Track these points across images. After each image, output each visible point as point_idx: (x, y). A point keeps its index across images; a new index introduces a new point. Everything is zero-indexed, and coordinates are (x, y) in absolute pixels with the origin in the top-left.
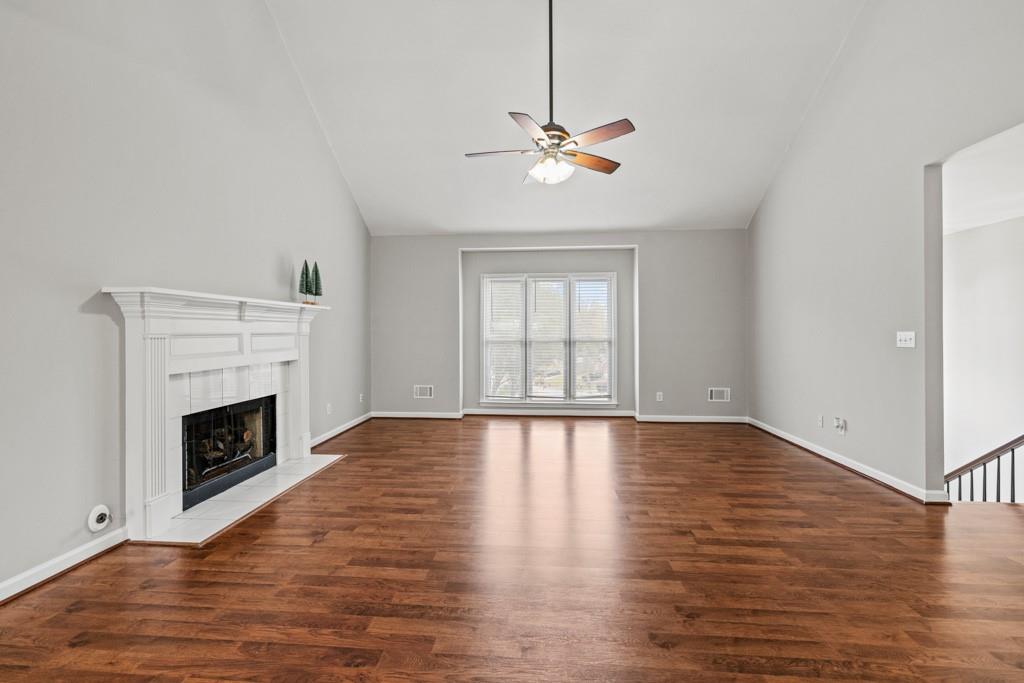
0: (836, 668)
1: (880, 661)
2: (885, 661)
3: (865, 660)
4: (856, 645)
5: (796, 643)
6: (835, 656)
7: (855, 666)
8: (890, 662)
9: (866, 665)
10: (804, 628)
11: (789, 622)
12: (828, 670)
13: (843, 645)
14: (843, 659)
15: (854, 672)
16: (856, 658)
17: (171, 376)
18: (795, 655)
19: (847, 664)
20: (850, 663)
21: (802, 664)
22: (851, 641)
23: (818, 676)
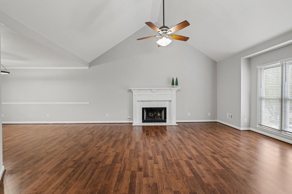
0: (68, 180)
1: (63, 190)
2: (62, 191)
3: (65, 187)
4: (71, 188)
5: (79, 176)
6: (70, 181)
7: (66, 184)
8: (61, 192)
9: (64, 186)
10: (83, 180)
11: (86, 178)
12: (68, 178)
13: (72, 185)
14: (69, 182)
15: (64, 182)
16: (67, 185)
17: (138, 101)
18: (76, 175)
19: (67, 182)
20: (67, 183)
21: (73, 175)
22: (72, 187)
23: (68, 176)
